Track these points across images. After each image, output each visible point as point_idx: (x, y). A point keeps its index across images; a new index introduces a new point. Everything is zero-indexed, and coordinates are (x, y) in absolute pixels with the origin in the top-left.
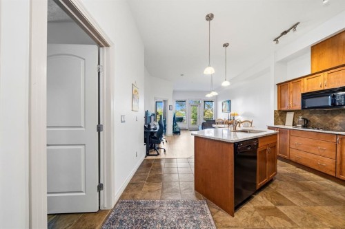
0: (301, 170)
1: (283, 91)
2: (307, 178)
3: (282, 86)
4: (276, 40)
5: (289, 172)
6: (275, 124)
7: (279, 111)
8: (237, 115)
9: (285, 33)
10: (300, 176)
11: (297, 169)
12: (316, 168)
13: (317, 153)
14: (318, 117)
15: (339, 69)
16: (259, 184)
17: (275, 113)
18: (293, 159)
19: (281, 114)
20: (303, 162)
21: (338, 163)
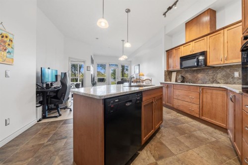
0: (180, 115)
1: (169, 56)
2: (183, 121)
3: (169, 52)
4: (165, 14)
5: (173, 118)
6: (165, 81)
7: (168, 71)
8: (143, 75)
9: (170, 8)
10: (179, 121)
11: (178, 114)
12: (188, 112)
13: (189, 100)
14: (190, 75)
15: (200, 39)
16: (144, 139)
17: (165, 73)
18: (175, 107)
19: (169, 74)
20: (181, 108)
21: (201, 108)
